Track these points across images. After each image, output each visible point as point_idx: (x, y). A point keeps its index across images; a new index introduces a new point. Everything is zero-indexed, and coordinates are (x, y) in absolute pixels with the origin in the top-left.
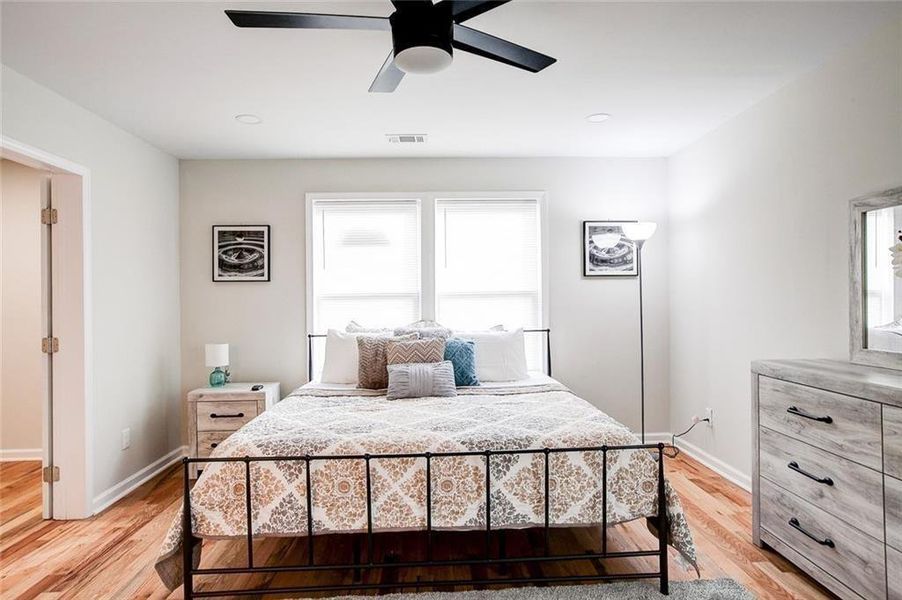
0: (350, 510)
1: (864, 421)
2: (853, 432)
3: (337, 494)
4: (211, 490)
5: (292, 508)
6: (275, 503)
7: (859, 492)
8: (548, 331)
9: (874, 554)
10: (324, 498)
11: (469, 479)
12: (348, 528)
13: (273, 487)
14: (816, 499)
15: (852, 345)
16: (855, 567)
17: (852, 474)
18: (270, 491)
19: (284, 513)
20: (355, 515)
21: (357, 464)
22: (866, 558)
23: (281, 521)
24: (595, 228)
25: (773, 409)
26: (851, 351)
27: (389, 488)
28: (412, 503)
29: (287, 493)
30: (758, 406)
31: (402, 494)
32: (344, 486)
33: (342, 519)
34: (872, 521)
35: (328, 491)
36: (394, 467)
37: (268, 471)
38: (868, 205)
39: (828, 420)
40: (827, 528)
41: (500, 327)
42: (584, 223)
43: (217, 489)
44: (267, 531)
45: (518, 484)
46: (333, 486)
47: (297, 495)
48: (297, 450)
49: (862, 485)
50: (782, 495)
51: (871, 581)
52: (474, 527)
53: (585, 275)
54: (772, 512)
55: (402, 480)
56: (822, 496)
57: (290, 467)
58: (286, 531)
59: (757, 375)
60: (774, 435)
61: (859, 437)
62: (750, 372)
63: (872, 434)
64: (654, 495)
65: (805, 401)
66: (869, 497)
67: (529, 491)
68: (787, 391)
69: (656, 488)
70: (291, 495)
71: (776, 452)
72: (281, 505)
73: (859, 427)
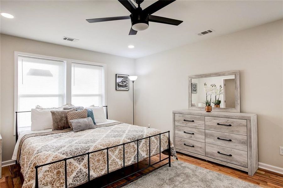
0: (101, 168)
1: (201, 120)
2: (199, 123)
3: (96, 164)
4: (46, 177)
5: (81, 174)
6: (74, 174)
7: (200, 134)
8: (107, 106)
9: (203, 145)
10: (92, 167)
11: (132, 149)
12: (100, 175)
13: (73, 168)
14: (190, 138)
15: (189, 106)
16: (199, 149)
17: (199, 131)
18: (72, 170)
19: (78, 177)
20: (102, 170)
21: (102, 152)
22: (201, 147)
23: (77, 180)
24: (119, 76)
25: (179, 121)
26: (189, 107)
27: (112, 157)
28: (118, 160)
29: (79, 169)
30: (174, 121)
31: (115, 158)
32: (98, 161)
33: (99, 172)
34: (202, 139)
35: (93, 164)
36: (113, 150)
37: (71, 163)
38: (192, 78)
39: (193, 121)
40: (193, 143)
41: (93, 106)
42: (116, 74)
43: (49, 176)
44: (71, 186)
45: (142, 148)
46: (95, 161)
47: (83, 168)
48: (79, 152)
49: (200, 133)
50: (181, 139)
51: (202, 151)
52: (133, 163)
53: (116, 89)
54: (178, 144)
55: (115, 154)
56: (191, 137)
57: (79, 159)
58: (79, 183)
59: (174, 114)
60: (179, 126)
61: (200, 123)
62: (172, 113)
63: (203, 122)
64: (167, 144)
65: (188, 118)
66: (202, 135)
67: (145, 149)
68: (183, 116)
69: (168, 142)
70: (81, 169)
71: (180, 130)
72: (77, 174)
73: (200, 122)
